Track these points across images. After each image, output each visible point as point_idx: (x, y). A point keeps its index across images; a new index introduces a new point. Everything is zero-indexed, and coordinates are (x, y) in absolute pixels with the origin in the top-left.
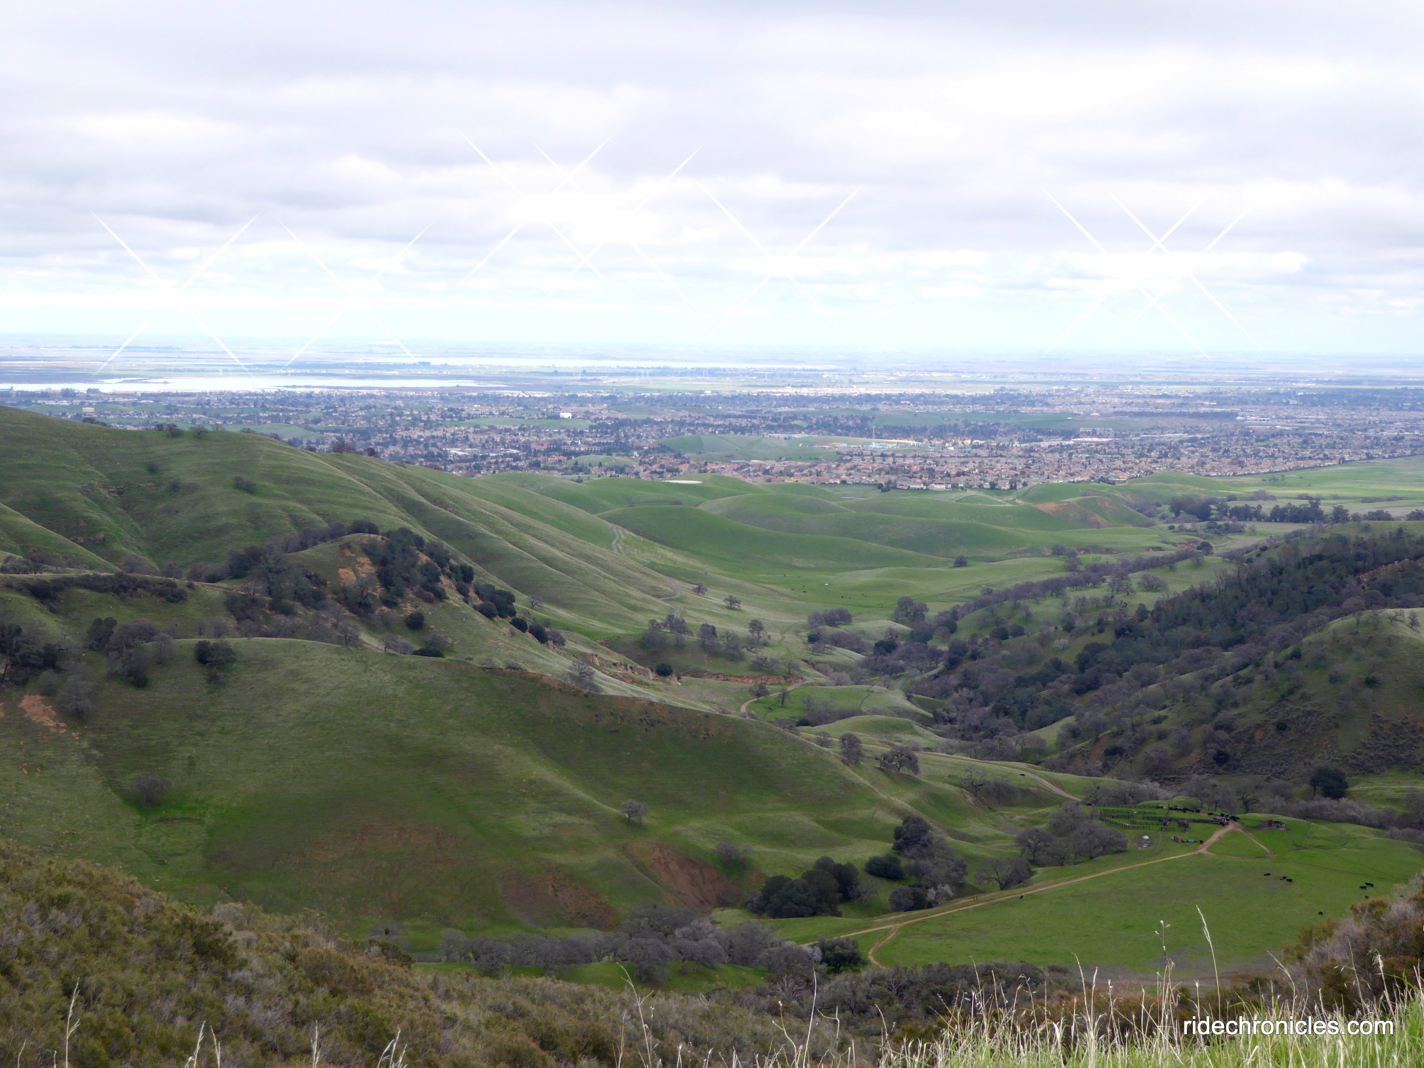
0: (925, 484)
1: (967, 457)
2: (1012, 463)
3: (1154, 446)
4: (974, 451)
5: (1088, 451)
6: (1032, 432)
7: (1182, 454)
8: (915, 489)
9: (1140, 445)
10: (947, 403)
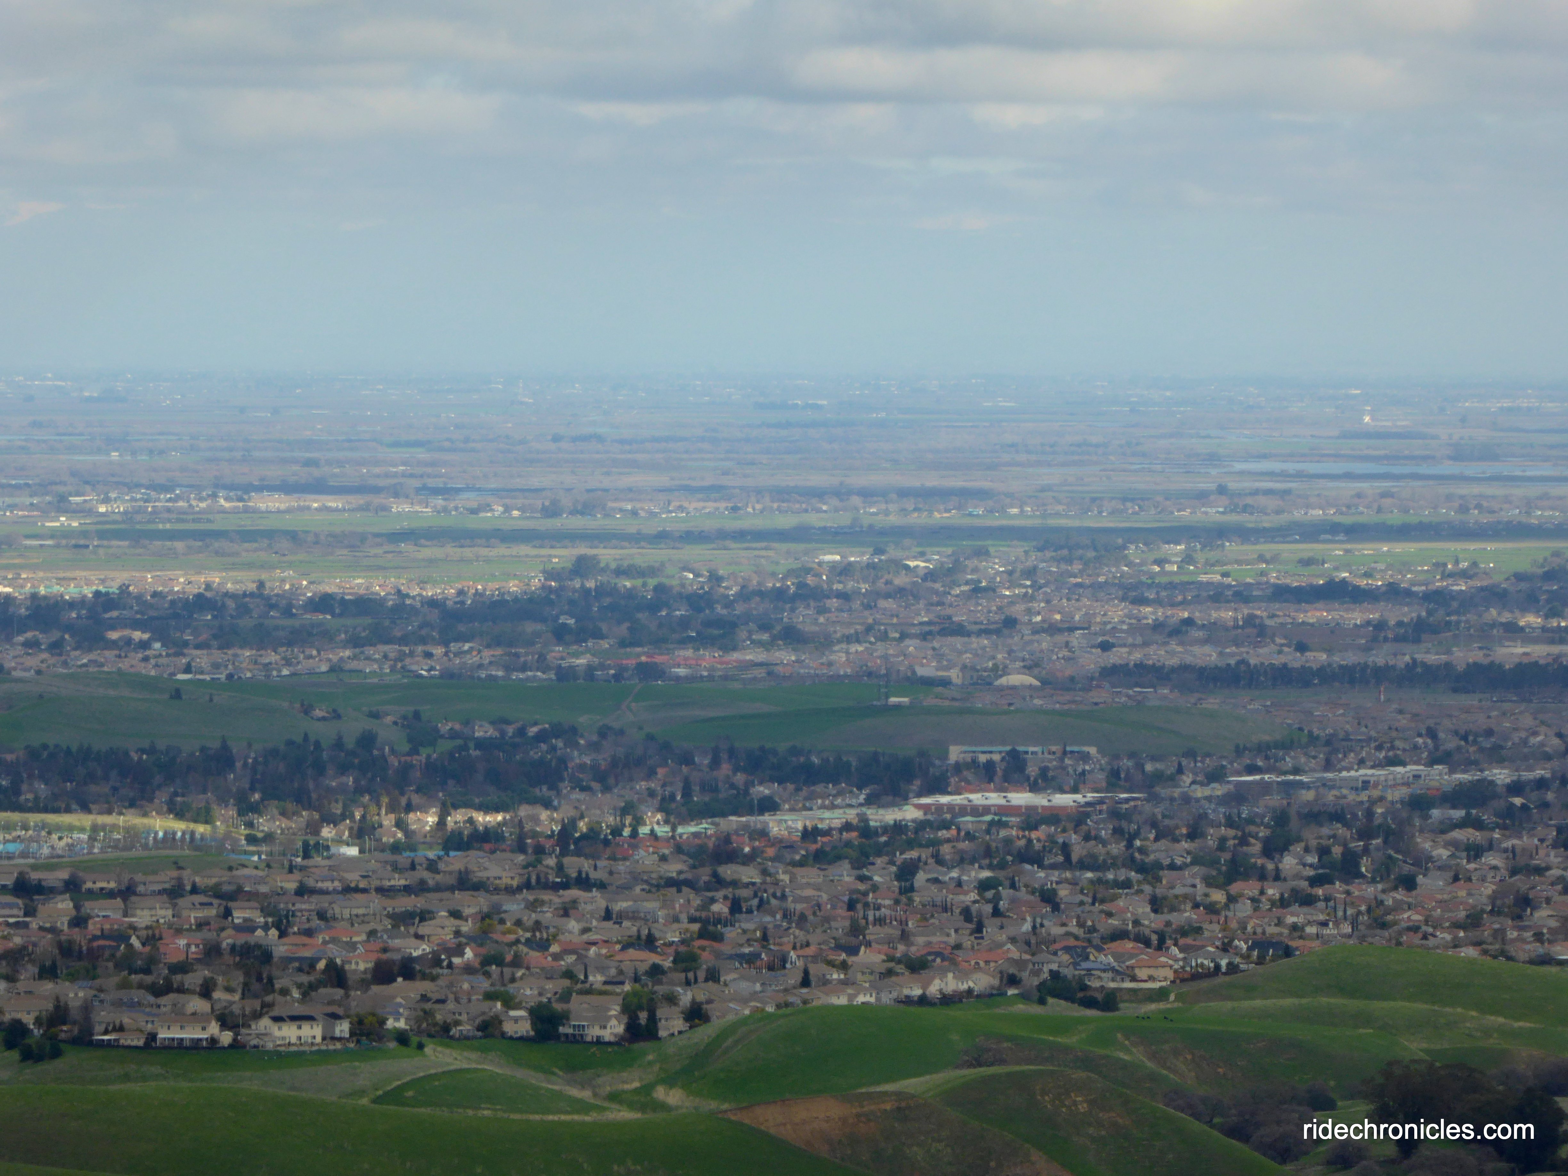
0: (225, 1022)
1: (421, 888)
2: (633, 916)
3: (1294, 824)
4: (457, 861)
5: (988, 852)
6: (725, 769)
7: (1423, 862)
8: (178, 1047)
9: (1230, 823)
10: (326, 636)
